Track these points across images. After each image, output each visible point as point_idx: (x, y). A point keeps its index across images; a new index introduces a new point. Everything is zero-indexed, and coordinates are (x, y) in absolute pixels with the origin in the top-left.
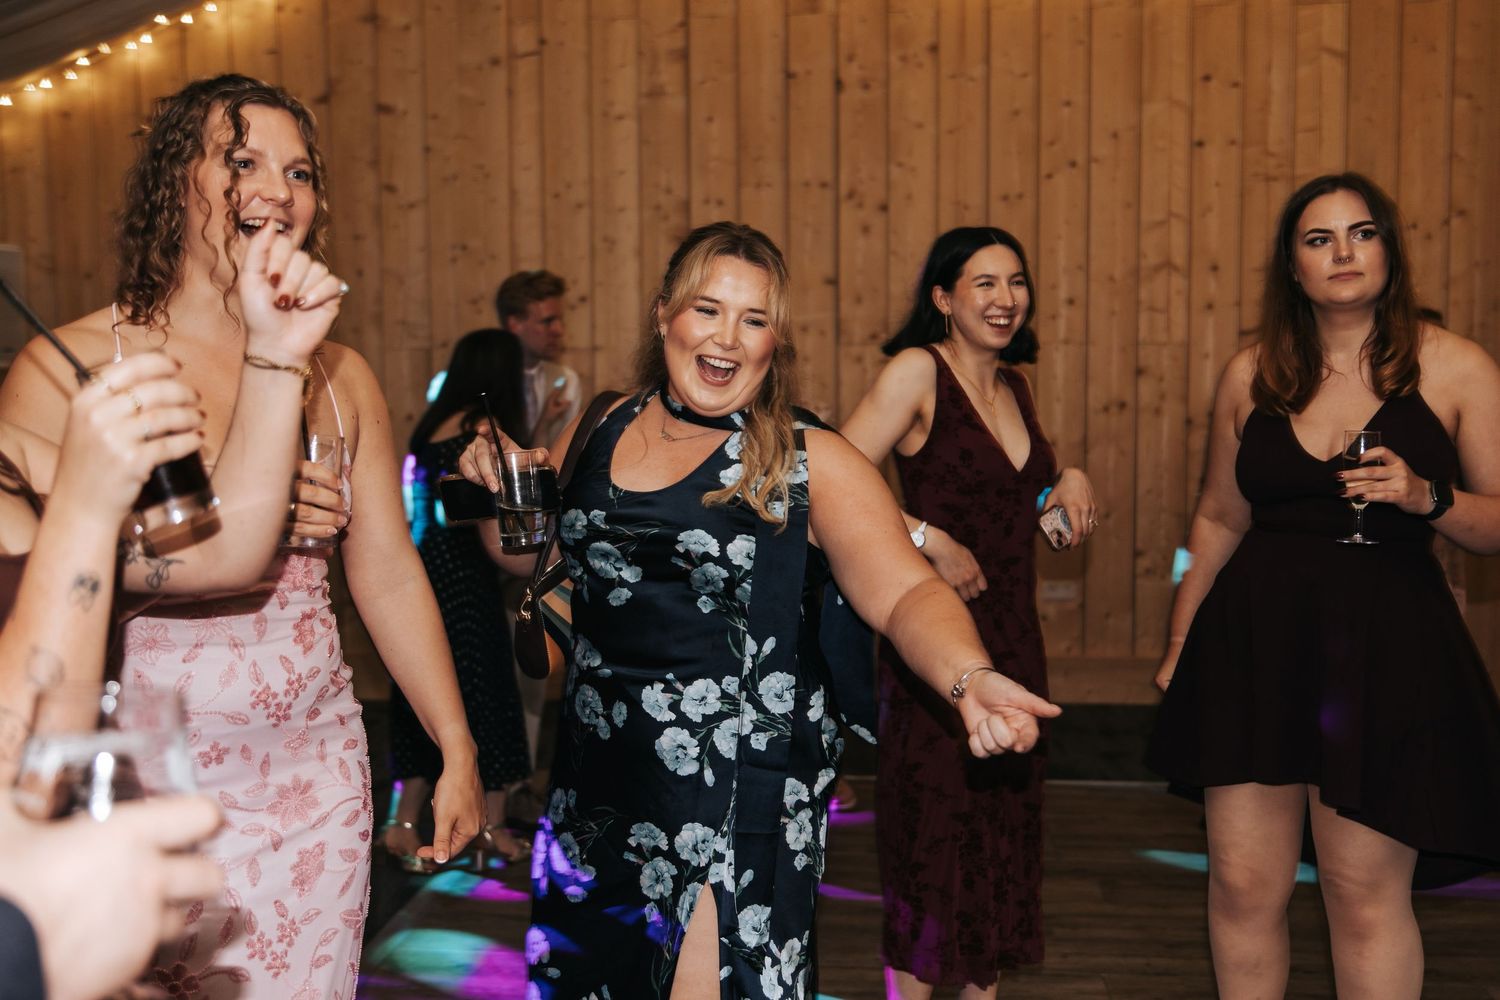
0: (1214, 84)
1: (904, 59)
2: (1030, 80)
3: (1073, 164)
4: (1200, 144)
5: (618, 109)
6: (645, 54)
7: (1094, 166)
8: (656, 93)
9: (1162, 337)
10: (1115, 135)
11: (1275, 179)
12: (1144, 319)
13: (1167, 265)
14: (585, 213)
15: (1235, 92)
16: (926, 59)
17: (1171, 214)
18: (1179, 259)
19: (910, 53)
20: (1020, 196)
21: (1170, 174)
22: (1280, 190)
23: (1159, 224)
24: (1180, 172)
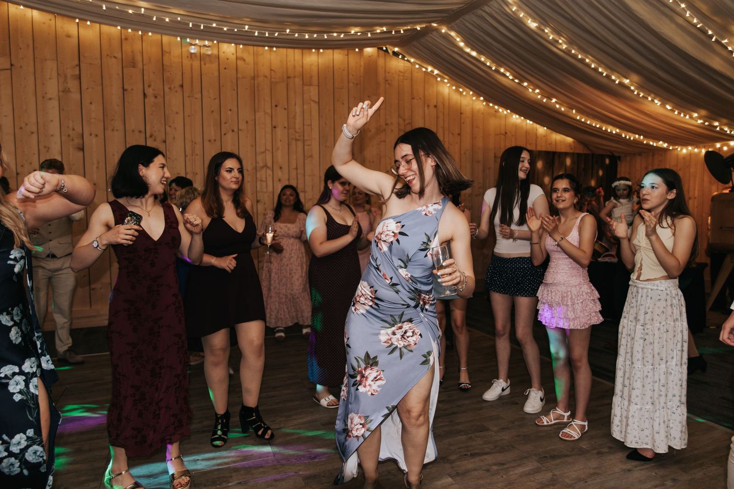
0: (278, 108)
1: (170, 88)
2: (217, 101)
3: (233, 131)
4: (275, 127)
5: (49, 96)
6: (61, 75)
7: (240, 132)
8: (66, 91)
9: (265, 190)
10: (247, 122)
11: (298, 140)
12: (259, 183)
13: (266, 166)
14: (35, 136)
15: (286, 111)
16: (179, 90)
17: (266, 149)
18: (270, 164)
19: (172, 87)
20: (215, 140)
21: (265, 136)
22: (300, 144)
23: (263, 153)
24: (269, 136)
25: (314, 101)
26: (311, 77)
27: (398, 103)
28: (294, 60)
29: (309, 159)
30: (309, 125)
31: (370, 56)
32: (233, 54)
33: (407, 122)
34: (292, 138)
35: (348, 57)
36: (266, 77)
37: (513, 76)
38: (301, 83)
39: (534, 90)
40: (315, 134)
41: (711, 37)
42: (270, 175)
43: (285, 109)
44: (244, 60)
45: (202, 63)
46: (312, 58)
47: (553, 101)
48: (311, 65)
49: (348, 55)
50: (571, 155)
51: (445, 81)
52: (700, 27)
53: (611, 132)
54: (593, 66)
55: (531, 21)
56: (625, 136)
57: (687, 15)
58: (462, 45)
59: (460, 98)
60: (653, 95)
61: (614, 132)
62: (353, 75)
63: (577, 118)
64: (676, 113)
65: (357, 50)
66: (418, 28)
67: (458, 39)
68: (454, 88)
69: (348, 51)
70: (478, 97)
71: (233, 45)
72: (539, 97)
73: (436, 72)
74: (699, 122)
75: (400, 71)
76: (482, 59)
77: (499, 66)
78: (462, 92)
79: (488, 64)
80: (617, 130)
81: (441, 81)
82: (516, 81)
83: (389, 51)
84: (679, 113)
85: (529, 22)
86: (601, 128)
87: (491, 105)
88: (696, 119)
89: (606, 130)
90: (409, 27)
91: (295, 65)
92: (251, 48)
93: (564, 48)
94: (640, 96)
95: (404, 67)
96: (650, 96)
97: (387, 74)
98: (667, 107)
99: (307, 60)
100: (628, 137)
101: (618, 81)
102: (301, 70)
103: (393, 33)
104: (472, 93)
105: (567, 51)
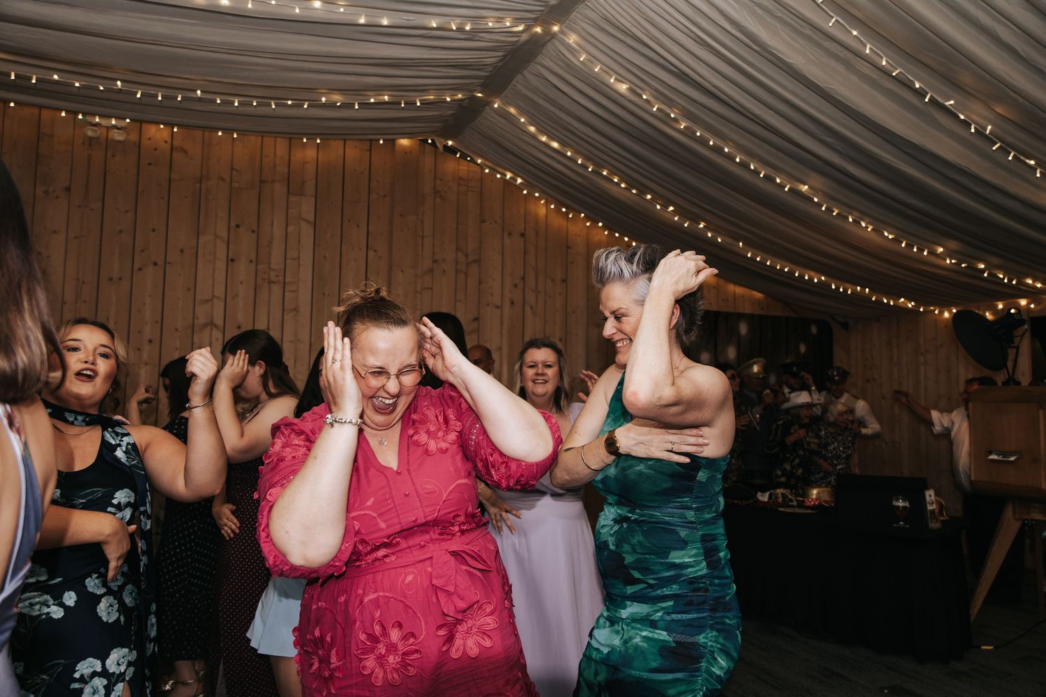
0: (242, 229)
1: (46, 192)
2: (130, 215)
3: (155, 264)
7: (167, 265)
10: (182, 251)
11: (274, 282)
13: (211, 324)
15: (254, 235)
16: (62, 194)
17: (213, 296)
18: (219, 321)
19: (51, 190)
20: (120, 279)
21: (213, 276)
22: (277, 289)
23: (207, 301)
24: (220, 276)
25: (307, 221)
26: (303, 182)
27: (457, 227)
28: (275, 155)
29: (291, 314)
30: (294, 259)
31: (406, 153)
32: (166, 142)
33: (471, 258)
34: (264, 279)
35: (370, 153)
36: (222, 179)
37: (626, 183)
38: (285, 190)
39: (665, 206)
40: (306, 274)
41: (921, 94)
42: (217, 339)
43: (253, 232)
44: (186, 152)
45: (109, 154)
46: (308, 153)
47: (701, 226)
48: (303, 164)
49: (370, 151)
50: (750, 318)
51: (537, 195)
52: (897, 74)
53: (811, 279)
54: (738, 160)
55: (616, 79)
56: (837, 288)
57: (868, 52)
58: (532, 129)
59: (564, 223)
60: (856, 214)
61: (816, 280)
62: (377, 181)
63: (749, 255)
64: (903, 245)
65: (381, 142)
66: (448, 99)
67: (522, 120)
68: (552, 206)
69: (371, 143)
70: (595, 222)
71: (162, 126)
72: (676, 219)
73: (519, 181)
74: (948, 261)
75: (461, 178)
76: (569, 154)
77: (599, 165)
78: (567, 213)
79: (580, 162)
80: (823, 278)
81: (530, 194)
82: (634, 191)
83: (438, 145)
84: (910, 246)
85: (612, 80)
86: (791, 273)
87: (617, 235)
88: (942, 257)
89: (801, 276)
90: (432, 97)
91: (275, 163)
92: (199, 133)
93: (682, 127)
94: (834, 214)
95: (469, 171)
96: (852, 215)
97: (438, 182)
98: (886, 234)
99: (298, 155)
100: (841, 290)
101: (788, 186)
102: (286, 170)
103: (403, 105)
104: (583, 215)
105: (688, 133)
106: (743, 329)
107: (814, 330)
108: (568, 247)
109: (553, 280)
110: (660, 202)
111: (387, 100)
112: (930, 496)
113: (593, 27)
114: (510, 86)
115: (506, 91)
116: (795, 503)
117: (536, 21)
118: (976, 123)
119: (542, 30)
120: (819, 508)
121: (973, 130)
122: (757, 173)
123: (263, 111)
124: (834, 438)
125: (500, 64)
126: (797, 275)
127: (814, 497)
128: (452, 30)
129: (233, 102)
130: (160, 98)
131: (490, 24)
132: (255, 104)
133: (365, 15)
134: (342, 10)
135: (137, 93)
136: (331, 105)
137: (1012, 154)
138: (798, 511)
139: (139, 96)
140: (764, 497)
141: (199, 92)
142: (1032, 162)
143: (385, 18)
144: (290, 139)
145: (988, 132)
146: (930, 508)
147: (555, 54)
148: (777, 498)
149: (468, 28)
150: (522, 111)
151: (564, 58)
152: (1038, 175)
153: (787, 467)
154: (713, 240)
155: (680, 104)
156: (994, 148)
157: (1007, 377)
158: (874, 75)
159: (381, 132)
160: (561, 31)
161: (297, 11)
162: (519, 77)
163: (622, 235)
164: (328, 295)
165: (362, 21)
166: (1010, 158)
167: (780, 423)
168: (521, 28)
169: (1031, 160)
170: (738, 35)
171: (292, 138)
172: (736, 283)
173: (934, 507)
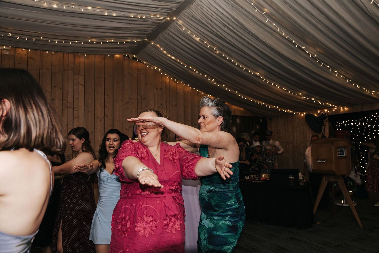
0: (56, 88)
11: (70, 108)
22: (71, 110)
25: (81, 84)
26: (80, 70)
27: (138, 86)
28: (68, 60)
29: (77, 119)
30: (77, 99)
31: (118, 60)
32: (25, 55)
33: (143, 98)
34: (65, 106)
35: (105, 60)
36: (48, 69)
38: (73, 73)
39: (211, 79)
40: (82, 104)
41: (295, 44)
43: (61, 89)
44: (33, 59)
45: (3, 60)
46: (81, 59)
47: (224, 86)
48: (80, 63)
49: (105, 59)
50: (240, 117)
51: (166, 75)
52: (287, 38)
53: (260, 104)
54: (236, 64)
55: (195, 36)
56: (268, 107)
57: (278, 31)
58: (165, 52)
59: (175, 85)
60: (274, 82)
61: (261, 104)
62: (108, 70)
63: (239, 96)
64: (289, 92)
65: (109, 56)
66: (135, 41)
67: (162, 49)
68: (171, 79)
69: (105, 56)
70: (186, 84)
71: (24, 49)
72: (215, 83)
73: (160, 70)
74: (303, 98)
75: (138, 69)
76: (178, 61)
77: (189, 65)
78: (176, 81)
79: (182, 64)
80: (263, 103)
81: (164, 75)
82: (201, 74)
83: (130, 57)
84: (291, 93)
85: (194, 37)
86: (253, 102)
87: (194, 89)
88: (301, 96)
89: (257, 103)
90: (129, 41)
91: (68, 63)
92: (38, 52)
93: (218, 53)
94: (267, 82)
95: (141, 66)
96: (273, 83)
97: (130, 70)
98: (284, 89)
99: (77, 60)
100: (269, 107)
101: (253, 73)
102: (73, 66)
103: (119, 43)
104: (182, 82)
105: (220, 55)
106: (238, 121)
107: (261, 121)
108: (177, 93)
109: (172, 105)
110: (210, 78)
111: (113, 41)
112: (300, 175)
113: (188, 19)
114: (158, 37)
115: (156, 39)
116: (258, 179)
117: (168, 16)
118: (311, 54)
119: (170, 19)
120: (265, 180)
121: (310, 56)
122: (242, 68)
123: (66, 44)
124: (268, 157)
125: (154, 30)
126: (255, 102)
127: (263, 177)
128: (138, 18)
129: (55, 41)
130: (26, 40)
131: (152, 16)
132: (63, 42)
133: (107, 12)
134: (99, 10)
135: (17, 38)
136: (92, 43)
137: (322, 64)
138: (259, 182)
139: (18, 39)
140: (247, 178)
141: (42, 38)
142: (328, 67)
143: (115, 13)
144: (74, 54)
145: (315, 57)
146: (300, 178)
147: (174, 27)
148: (251, 178)
149: (144, 17)
150: (162, 46)
151: (177, 28)
152: (330, 71)
153: (253, 167)
154: (228, 91)
155: (217, 45)
156: (317, 62)
157: (322, 135)
158: (280, 38)
159: (109, 52)
160: (177, 20)
161: (82, 10)
162: (161, 34)
163: (196, 89)
164: (90, 112)
165: (106, 14)
166: (322, 65)
167: (250, 152)
168: (162, 18)
169: (328, 66)
170: (237, 23)
171: (75, 54)
172: (235, 105)
173: (302, 178)
